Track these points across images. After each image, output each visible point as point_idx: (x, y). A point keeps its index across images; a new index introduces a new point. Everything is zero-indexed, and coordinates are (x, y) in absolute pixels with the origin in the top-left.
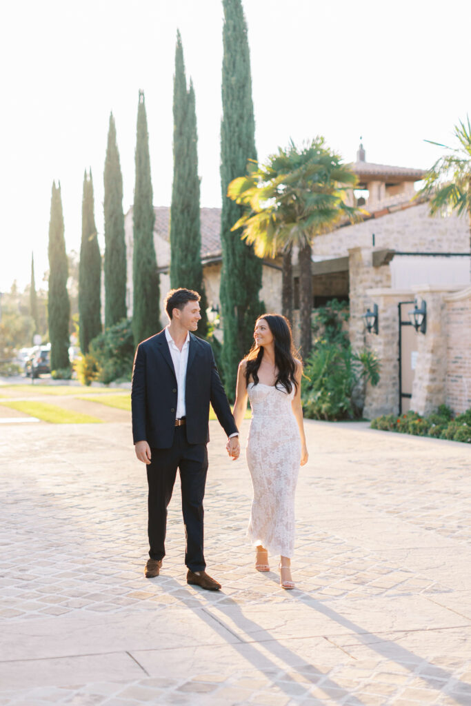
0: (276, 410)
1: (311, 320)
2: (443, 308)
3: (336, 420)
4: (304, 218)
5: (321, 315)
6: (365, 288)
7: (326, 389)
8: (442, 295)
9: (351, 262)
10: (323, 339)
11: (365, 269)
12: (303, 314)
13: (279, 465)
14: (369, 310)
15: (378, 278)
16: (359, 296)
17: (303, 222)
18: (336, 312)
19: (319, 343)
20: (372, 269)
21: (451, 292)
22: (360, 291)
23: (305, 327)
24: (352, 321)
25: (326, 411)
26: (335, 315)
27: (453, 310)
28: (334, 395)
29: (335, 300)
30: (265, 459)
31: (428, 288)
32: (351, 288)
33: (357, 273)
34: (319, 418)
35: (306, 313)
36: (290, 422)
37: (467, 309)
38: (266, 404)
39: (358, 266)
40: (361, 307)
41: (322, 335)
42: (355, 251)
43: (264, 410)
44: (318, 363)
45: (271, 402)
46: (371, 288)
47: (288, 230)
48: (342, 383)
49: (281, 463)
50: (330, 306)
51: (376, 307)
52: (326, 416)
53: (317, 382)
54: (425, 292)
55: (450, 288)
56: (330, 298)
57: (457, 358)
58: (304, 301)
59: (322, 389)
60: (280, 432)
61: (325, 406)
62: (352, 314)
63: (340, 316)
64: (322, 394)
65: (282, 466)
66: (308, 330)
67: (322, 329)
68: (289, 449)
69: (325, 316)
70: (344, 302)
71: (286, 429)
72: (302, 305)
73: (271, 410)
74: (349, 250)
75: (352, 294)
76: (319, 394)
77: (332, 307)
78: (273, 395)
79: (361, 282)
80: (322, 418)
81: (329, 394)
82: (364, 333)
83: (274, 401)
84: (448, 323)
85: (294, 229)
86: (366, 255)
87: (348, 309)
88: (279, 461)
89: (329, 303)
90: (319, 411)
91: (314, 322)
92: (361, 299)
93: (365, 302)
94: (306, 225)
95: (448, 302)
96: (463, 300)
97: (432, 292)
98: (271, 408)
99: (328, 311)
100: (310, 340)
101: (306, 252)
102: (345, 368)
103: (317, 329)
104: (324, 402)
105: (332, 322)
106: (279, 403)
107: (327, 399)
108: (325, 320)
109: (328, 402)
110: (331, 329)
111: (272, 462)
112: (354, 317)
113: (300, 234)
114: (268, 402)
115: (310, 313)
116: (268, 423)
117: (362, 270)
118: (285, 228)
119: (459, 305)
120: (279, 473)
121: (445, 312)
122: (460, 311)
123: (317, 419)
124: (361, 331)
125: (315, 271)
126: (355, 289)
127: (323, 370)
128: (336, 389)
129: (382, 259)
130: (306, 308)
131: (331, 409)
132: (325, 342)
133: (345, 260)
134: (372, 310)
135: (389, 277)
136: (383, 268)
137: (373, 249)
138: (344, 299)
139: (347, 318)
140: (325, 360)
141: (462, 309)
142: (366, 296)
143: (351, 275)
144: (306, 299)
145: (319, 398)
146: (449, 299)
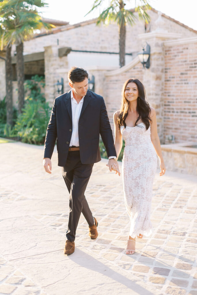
0: (137, 142)
1: (23, 86)
2: (104, 80)
3: (41, 144)
4: (19, 27)
5: (28, 84)
6: (55, 69)
7: (35, 127)
8: (104, 72)
9: (46, 54)
10: (30, 98)
11: (54, 58)
12: (19, 83)
13: (138, 178)
14: (58, 81)
15: (61, 63)
16: (51, 74)
17: (19, 29)
18: (37, 82)
19: (28, 100)
20: (58, 58)
21: (108, 71)
22: (51, 70)
23: (20, 91)
24: (46, 88)
25: (35, 139)
26: (36, 84)
27: (111, 81)
28: (40, 130)
29: (36, 76)
30: (130, 173)
31: (96, 68)
32: (46, 69)
33: (49, 61)
34: (31, 143)
35: (21, 82)
36: (147, 149)
37: (120, 80)
38: (131, 139)
39: (50, 56)
40: (52, 80)
41: (29, 95)
42: (47, 48)
43: (130, 143)
44: (29, 111)
45: (134, 137)
46: (57, 69)
47: (10, 33)
48: (44, 123)
49: (139, 177)
50: (34, 79)
51: (62, 79)
52: (35, 142)
53: (29, 123)
54: (94, 71)
55: (108, 68)
56: (34, 75)
57: (113, 109)
58: (19, 75)
59: (33, 127)
60: (140, 156)
61: (35, 137)
62: (47, 84)
63: (40, 84)
64: (33, 129)
65: (140, 179)
66: (22, 93)
67: (29, 92)
68: (146, 167)
69: (31, 85)
70: (42, 77)
71: (145, 154)
72: (19, 78)
73: (134, 142)
74: (45, 47)
75: (46, 73)
76: (31, 129)
77: (35, 81)
78: (134, 132)
79: (52, 65)
80: (33, 143)
81: (37, 129)
82: (54, 94)
83: (135, 136)
84: (107, 89)
85: (14, 33)
86: (55, 50)
87: (44, 81)
88: (138, 176)
89: (33, 78)
90: (31, 139)
91: (25, 88)
92: (52, 75)
93: (54, 77)
94: (20, 30)
95: (107, 77)
96: (117, 75)
97: (98, 70)
98: (134, 141)
99: (32, 82)
100: (23, 98)
101: (20, 48)
102: (45, 114)
103: (26, 91)
104: (34, 134)
105: (34, 88)
106: (138, 138)
107: (36, 132)
108: (31, 87)
109: (37, 134)
110: (34, 92)
111: (134, 175)
112: (48, 85)
113: (17, 36)
114: (132, 137)
115: (23, 83)
116: (133, 151)
117: (52, 59)
118: (8, 32)
119: (115, 78)
120: (137, 184)
121: (105, 82)
122: (115, 82)
123: (30, 143)
124: (52, 93)
125: (26, 60)
126: (48, 70)
127: (33, 116)
128: (41, 127)
129: (64, 53)
130: (21, 80)
131: (38, 138)
132: (31, 99)
133: (42, 54)
134: (60, 81)
135: (67, 63)
136: (64, 58)
137: (59, 47)
138: (42, 75)
139: (44, 86)
140: (34, 110)
141: (117, 81)
142: (55, 74)
143: (46, 62)
144: (21, 75)
145: (31, 132)
146: (108, 75)
